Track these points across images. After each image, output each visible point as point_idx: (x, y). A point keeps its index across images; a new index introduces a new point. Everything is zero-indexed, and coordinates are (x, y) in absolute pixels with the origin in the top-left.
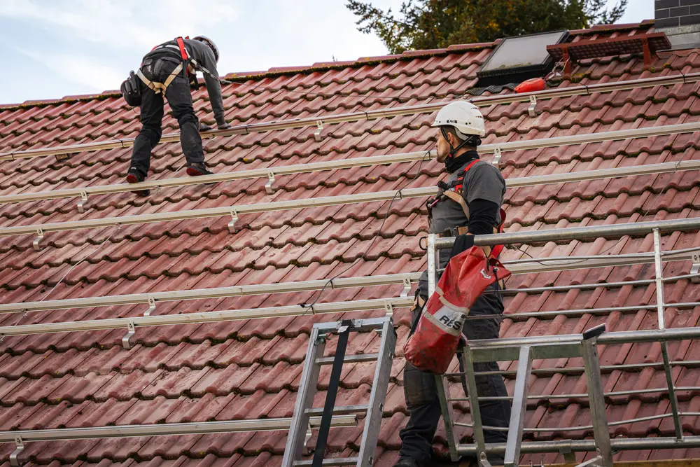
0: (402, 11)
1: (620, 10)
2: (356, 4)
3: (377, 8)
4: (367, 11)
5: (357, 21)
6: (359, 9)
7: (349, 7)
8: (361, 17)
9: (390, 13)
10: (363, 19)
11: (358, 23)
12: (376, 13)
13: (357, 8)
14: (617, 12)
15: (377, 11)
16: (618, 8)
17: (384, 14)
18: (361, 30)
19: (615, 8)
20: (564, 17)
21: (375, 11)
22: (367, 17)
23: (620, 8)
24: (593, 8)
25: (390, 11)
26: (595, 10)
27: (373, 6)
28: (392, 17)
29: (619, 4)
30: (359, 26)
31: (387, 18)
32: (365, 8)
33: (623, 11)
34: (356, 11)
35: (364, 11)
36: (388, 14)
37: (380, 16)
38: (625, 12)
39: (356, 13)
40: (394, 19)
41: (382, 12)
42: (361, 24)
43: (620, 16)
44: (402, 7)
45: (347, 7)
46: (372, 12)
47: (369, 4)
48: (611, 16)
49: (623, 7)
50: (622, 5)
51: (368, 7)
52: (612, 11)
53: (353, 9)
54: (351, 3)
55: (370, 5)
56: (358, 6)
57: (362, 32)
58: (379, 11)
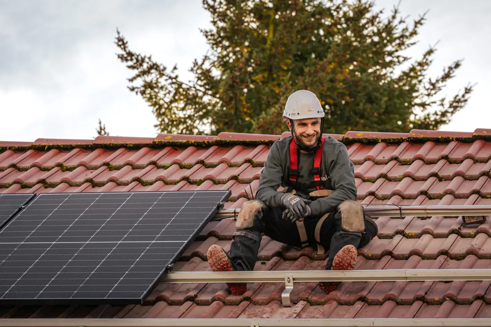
0: (192, 70)
1: (462, 99)
2: (130, 54)
3: (159, 63)
4: (145, 66)
5: (130, 77)
6: (135, 61)
7: (121, 57)
8: (135, 72)
9: (175, 71)
10: (138, 76)
11: (131, 80)
12: (156, 69)
13: (132, 60)
14: (459, 101)
15: (158, 66)
16: (460, 97)
17: (168, 72)
18: (132, 89)
19: (457, 96)
20: (396, 100)
21: (155, 66)
22: (144, 73)
23: (463, 96)
24: (426, 92)
25: (175, 68)
26: (429, 95)
27: (154, 60)
28: (177, 77)
29: (463, 92)
30: (131, 85)
31: (170, 78)
32: (143, 60)
33: (466, 101)
34: (130, 63)
35: (141, 65)
36: (172, 72)
37: (162, 75)
38: (468, 102)
39: (130, 67)
40: (179, 79)
41: (165, 69)
42: (135, 81)
43: (461, 107)
44: (192, 65)
45: (119, 57)
46: (151, 68)
47: (148, 56)
48: (451, 106)
49: (467, 96)
50: (466, 93)
51: (147, 60)
52: (452, 99)
53: (127, 60)
54: (124, 53)
55: (149, 58)
56: (133, 58)
57: (134, 93)
58: (162, 68)
